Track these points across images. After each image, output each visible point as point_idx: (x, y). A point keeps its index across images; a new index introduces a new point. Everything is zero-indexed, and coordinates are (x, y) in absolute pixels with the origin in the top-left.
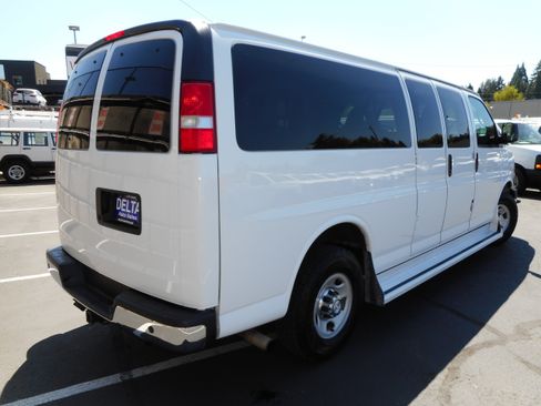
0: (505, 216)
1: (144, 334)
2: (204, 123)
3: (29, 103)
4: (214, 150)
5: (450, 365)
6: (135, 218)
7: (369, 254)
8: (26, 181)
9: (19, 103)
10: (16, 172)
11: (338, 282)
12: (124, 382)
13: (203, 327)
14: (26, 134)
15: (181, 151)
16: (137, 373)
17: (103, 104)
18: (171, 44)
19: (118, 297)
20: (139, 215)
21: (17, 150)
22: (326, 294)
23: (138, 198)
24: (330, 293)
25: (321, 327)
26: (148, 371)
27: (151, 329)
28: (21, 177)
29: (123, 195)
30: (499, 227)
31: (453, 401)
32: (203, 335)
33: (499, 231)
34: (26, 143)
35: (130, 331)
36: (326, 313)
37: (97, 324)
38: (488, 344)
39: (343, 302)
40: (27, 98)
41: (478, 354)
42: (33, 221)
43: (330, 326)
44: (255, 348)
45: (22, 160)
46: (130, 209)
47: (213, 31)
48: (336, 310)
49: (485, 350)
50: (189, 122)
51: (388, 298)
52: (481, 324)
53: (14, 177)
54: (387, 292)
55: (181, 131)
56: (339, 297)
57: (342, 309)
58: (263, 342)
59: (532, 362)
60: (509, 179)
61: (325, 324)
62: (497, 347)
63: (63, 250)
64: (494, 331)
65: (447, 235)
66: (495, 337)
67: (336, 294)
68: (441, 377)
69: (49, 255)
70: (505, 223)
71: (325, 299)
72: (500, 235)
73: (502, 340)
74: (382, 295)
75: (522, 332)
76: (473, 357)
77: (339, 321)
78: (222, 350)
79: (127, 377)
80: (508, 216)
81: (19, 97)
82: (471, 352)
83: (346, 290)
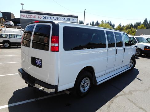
0: (132, 63)
1: (41, 90)
2: (56, 45)
3: (9, 25)
4: (58, 51)
5: (111, 99)
6: (40, 64)
7: (95, 73)
8: (9, 47)
9: (7, 25)
10: (6, 45)
11: (87, 79)
12: (36, 101)
13: (55, 89)
14: (9, 35)
15: (51, 51)
16: (39, 99)
17: (34, 34)
18: (50, 26)
19: (36, 82)
20: (41, 64)
21: (7, 39)
22: (83, 82)
23: (41, 60)
24: (85, 82)
25: (82, 90)
26: (42, 98)
27: (43, 89)
28: (8, 46)
29: (38, 59)
30: (130, 66)
31: (110, 107)
32: (55, 91)
33: (130, 67)
34: (9, 37)
35: (38, 89)
36: (83, 87)
37: (30, 87)
38: (121, 95)
39: (87, 84)
40: (9, 23)
41: (119, 97)
42: (12, 59)
43: (84, 90)
44: (66, 94)
45: (8, 42)
46: (39, 62)
47: (59, 24)
48: (86, 86)
49: (120, 96)
50: (53, 45)
51: (98, 83)
52: (121, 90)
53: (6, 46)
54: (98, 82)
55: (51, 46)
56: (86, 83)
57: (87, 85)
58: (68, 93)
59: (131, 99)
60: (134, 54)
61: (83, 89)
62: (123, 96)
63: (22, 69)
64: (124, 92)
65: (115, 68)
66: (124, 93)
67: (86, 82)
68: (109, 102)
69: (19, 70)
70: (132, 65)
71: (83, 83)
72: (130, 68)
73: (125, 94)
74: (97, 83)
75: (130, 93)
76: (117, 98)
77: (87, 88)
78: (59, 94)
79: (37, 100)
80: (133, 63)
81: (7, 23)
82: (117, 97)
83: (88, 81)
